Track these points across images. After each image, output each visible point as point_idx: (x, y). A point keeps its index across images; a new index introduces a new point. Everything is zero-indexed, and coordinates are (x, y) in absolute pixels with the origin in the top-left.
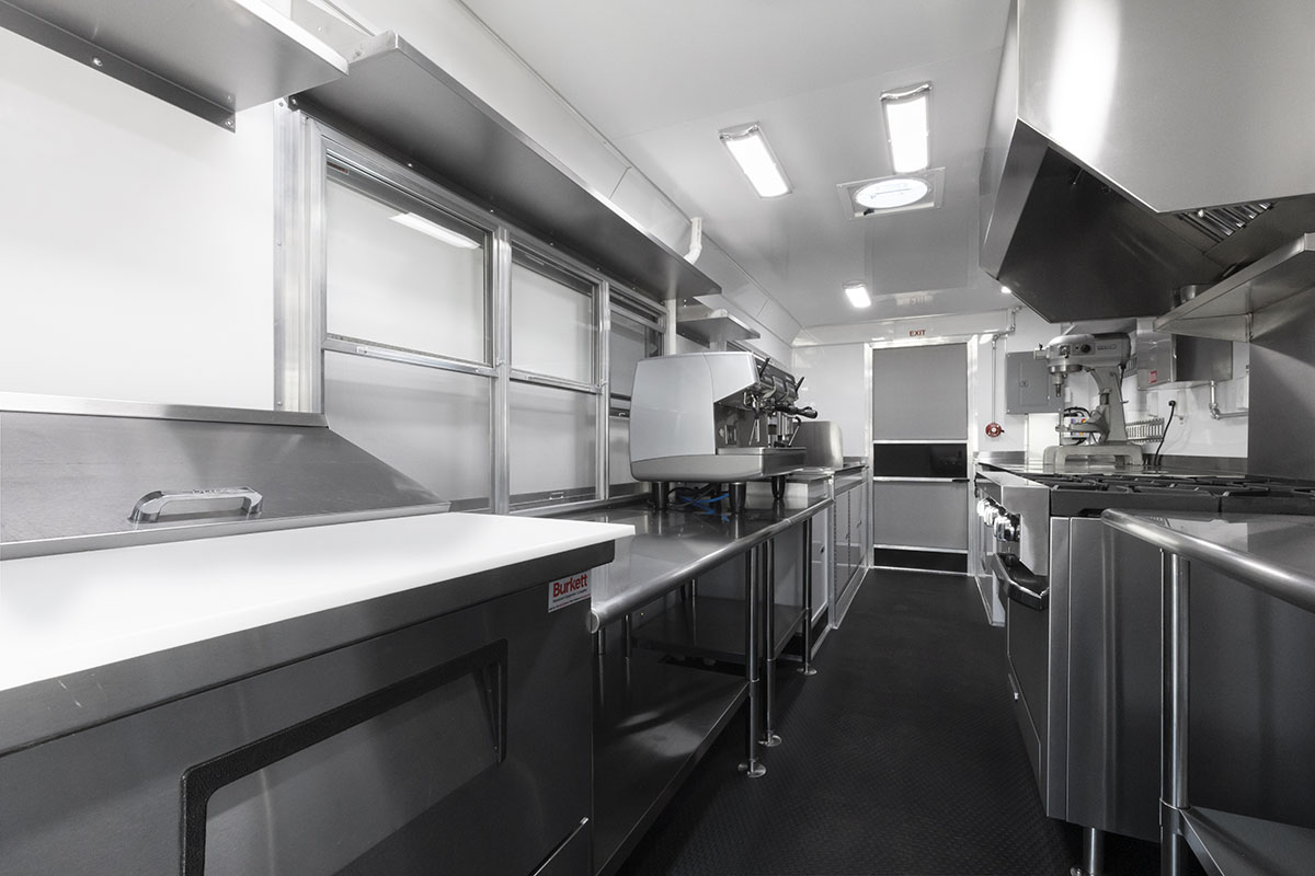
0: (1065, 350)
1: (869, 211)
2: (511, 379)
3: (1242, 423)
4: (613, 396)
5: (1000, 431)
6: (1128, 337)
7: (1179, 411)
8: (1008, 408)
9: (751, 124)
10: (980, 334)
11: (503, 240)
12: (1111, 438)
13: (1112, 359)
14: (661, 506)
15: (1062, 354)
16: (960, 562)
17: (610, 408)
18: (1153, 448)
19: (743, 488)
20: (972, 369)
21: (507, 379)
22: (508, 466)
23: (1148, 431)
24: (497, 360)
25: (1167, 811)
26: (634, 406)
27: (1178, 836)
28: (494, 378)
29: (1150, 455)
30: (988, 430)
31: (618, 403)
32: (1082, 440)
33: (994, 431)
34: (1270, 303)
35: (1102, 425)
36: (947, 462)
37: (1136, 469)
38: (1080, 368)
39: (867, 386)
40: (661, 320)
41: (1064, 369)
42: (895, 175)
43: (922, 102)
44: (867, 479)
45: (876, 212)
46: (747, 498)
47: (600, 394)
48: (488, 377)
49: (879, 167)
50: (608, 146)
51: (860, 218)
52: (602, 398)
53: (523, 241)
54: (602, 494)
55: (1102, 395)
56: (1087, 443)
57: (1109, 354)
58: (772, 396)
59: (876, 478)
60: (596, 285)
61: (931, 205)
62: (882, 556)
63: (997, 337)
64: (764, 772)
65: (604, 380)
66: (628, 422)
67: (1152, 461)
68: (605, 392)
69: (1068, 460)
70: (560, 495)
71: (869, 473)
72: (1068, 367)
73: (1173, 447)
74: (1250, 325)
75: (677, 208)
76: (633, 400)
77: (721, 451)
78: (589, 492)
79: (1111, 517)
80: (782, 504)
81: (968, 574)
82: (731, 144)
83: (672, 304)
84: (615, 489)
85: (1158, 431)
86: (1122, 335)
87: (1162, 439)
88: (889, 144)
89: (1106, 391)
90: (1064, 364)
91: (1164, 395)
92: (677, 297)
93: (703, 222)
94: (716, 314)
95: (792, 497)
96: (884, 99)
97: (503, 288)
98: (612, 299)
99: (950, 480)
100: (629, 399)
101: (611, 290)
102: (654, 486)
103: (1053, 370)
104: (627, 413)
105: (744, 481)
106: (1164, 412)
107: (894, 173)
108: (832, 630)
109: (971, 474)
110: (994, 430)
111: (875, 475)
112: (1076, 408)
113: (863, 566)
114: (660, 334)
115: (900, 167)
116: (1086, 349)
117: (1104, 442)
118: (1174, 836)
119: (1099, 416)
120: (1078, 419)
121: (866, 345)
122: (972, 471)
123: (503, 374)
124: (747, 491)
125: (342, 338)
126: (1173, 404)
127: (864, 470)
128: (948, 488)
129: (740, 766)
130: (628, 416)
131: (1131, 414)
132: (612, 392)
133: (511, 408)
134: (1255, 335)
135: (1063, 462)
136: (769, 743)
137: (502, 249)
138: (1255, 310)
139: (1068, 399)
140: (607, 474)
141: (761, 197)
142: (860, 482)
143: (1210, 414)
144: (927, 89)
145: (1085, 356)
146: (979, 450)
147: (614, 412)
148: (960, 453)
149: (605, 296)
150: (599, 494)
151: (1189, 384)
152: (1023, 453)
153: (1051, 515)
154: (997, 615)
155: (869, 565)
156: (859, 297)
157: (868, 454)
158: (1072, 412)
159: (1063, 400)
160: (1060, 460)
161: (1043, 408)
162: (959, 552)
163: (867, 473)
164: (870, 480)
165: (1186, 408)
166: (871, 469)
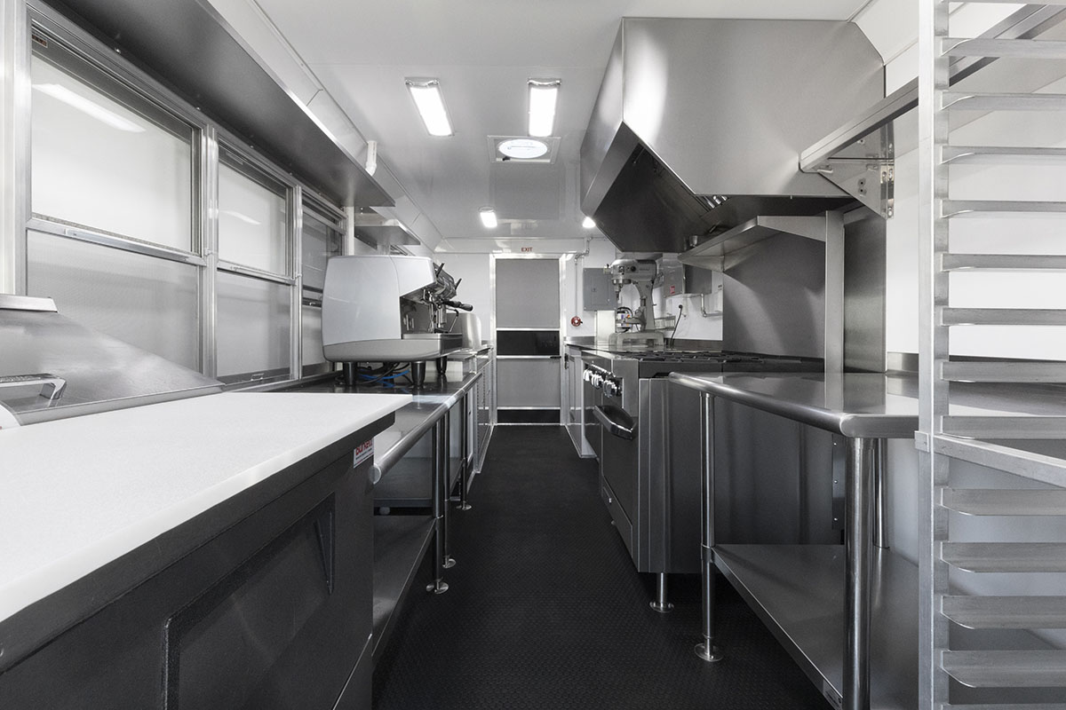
0: (622, 269)
1: (506, 158)
2: (219, 269)
3: (718, 319)
4: (305, 287)
5: (580, 322)
6: (655, 263)
7: (684, 312)
8: (585, 306)
9: (431, 79)
10: (567, 254)
11: (211, 138)
12: (647, 328)
13: (648, 277)
14: (351, 383)
15: (620, 271)
16: (555, 415)
17: (303, 298)
18: (669, 334)
19: (423, 366)
20: (563, 277)
21: (214, 269)
22: (215, 350)
23: (667, 324)
24: (205, 250)
25: (705, 549)
26: (328, 297)
27: (711, 564)
28: (201, 267)
29: (667, 339)
30: (573, 321)
31: (309, 294)
32: (627, 329)
33: (576, 322)
34: (734, 250)
35: (642, 319)
36: (545, 344)
37: (660, 347)
38: (630, 282)
39: (491, 286)
40: (341, 223)
41: (621, 282)
42: (529, 137)
43: (555, 91)
44: (492, 357)
45: (511, 160)
46: (426, 375)
47: (294, 285)
48: (195, 265)
49: (518, 129)
50: (304, 68)
51: (498, 163)
52: (296, 289)
53: (229, 141)
54: (296, 374)
55: (642, 299)
56: (630, 331)
57: (644, 274)
58: (442, 293)
59: (499, 357)
60: (290, 188)
61: (548, 161)
62: (502, 415)
63: (578, 256)
64: (447, 588)
65: (298, 273)
66: (321, 312)
67: (670, 342)
68: (299, 283)
69: (625, 342)
70: (260, 377)
71: (493, 355)
72: (623, 280)
73: (681, 334)
74: (723, 262)
75: (357, 130)
76: (325, 292)
77: (406, 336)
78: (285, 372)
79: (675, 377)
80: (445, 378)
81: (561, 424)
82: (413, 90)
83: (350, 212)
84: (306, 370)
85: (672, 324)
86: (652, 261)
87: (674, 329)
88: (529, 115)
89: (644, 297)
90: (621, 278)
91: (674, 302)
92: (355, 206)
93: (378, 144)
94: (389, 223)
95: (451, 372)
96: (530, 83)
97: (211, 182)
98: (304, 203)
99: (549, 357)
100: (321, 291)
101: (303, 194)
102: (345, 366)
103: (615, 282)
104: (319, 304)
105: (424, 361)
106: (675, 312)
107: (529, 135)
108: (476, 474)
109: (562, 353)
110: (576, 321)
111: (498, 355)
112: (624, 308)
113: (490, 424)
114: (341, 235)
115: (532, 133)
116: (633, 269)
117: (643, 331)
118: (708, 565)
119: (640, 314)
120: (625, 315)
121: (491, 255)
122: (563, 350)
123: (211, 265)
124: (427, 369)
125: (48, 219)
126: (681, 307)
127: (491, 351)
128: (546, 363)
129: (428, 587)
130: (320, 306)
131: (657, 314)
132: (305, 284)
133: (219, 297)
134: (726, 268)
135: (621, 343)
136: (446, 566)
137: (210, 147)
138: (726, 254)
139: (620, 302)
140: (300, 357)
141: (430, 135)
142: (487, 360)
143: (700, 313)
144: (559, 84)
145: (632, 274)
146: (566, 335)
147: (306, 301)
148: (554, 338)
149: (299, 199)
150: (293, 375)
151: (689, 295)
152: (593, 337)
153: (639, 377)
154: (585, 450)
155: (493, 424)
156: (489, 219)
157: (493, 338)
158: (622, 310)
159: (617, 302)
160: (620, 342)
161: (606, 307)
162: (555, 408)
163: (492, 353)
164: (495, 359)
165: (687, 309)
166: (495, 350)
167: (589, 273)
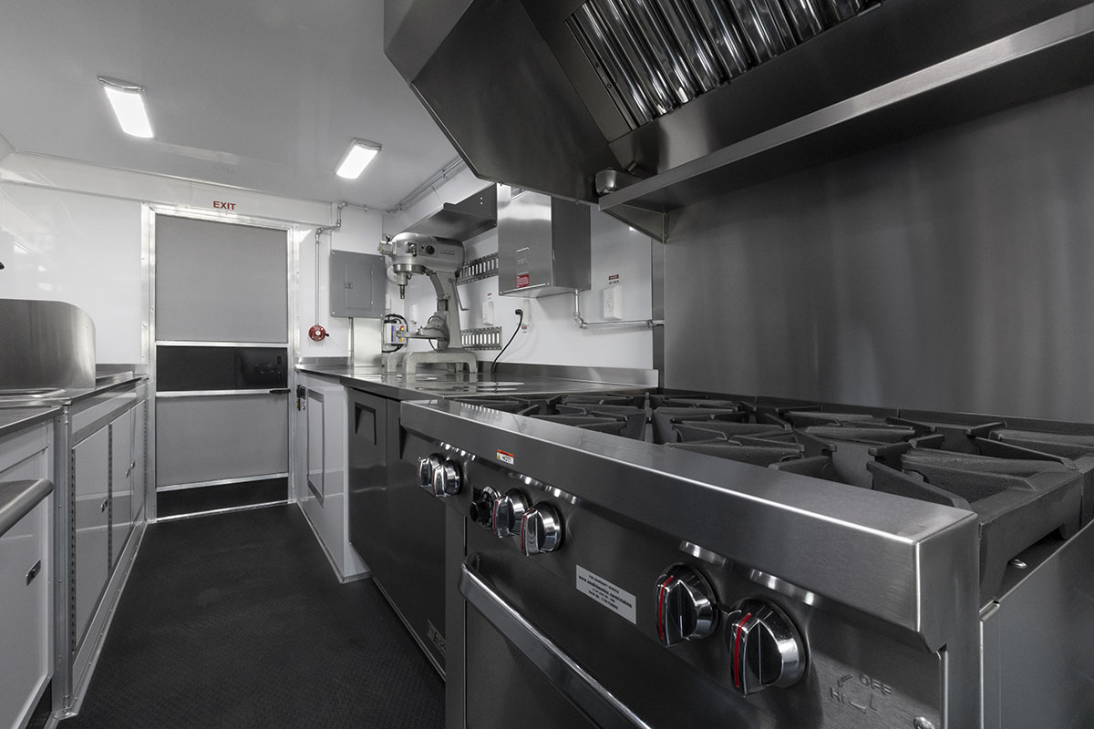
0: (412, 248)
5: (324, 334)
6: (463, 246)
8: (332, 310)
10: (301, 224)
12: (449, 346)
13: (451, 266)
15: (409, 251)
16: (278, 488)
18: (489, 356)
23: (483, 339)
29: (485, 363)
30: (312, 333)
33: (317, 335)
35: (440, 331)
36: (261, 369)
38: (423, 270)
41: (409, 269)
44: (145, 396)
55: (440, 300)
57: (447, 259)
59: (160, 395)
62: (167, 502)
63: (320, 232)
67: (492, 369)
72: (413, 266)
81: (289, 501)
85: (496, 339)
86: (458, 243)
87: (503, 347)
89: (445, 296)
90: (410, 262)
99: (267, 391)
103: (399, 268)
106: (507, 321)
109: (293, 385)
110: (318, 333)
111: (158, 390)
112: (394, 315)
113: (140, 522)
116: (431, 251)
117: (444, 349)
119: (439, 322)
120: (397, 326)
122: (294, 381)
126: (519, 312)
127: (140, 387)
128: (264, 401)
131: (465, 323)
139: (388, 306)
142: (134, 402)
145: (429, 258)
146: (301, 350)
148: (279, 358)
152: (348, 359)
155: (148, 519)
157: (148, 360)
158: (391, 319)
159: (384, 306)
160: (410, 368)
161: (367, 312)
162: (279, 476)
163: (146, 388)
164: (151, 398)
165: (530, 317)
166: (153, 381)
167: (340, 260)
